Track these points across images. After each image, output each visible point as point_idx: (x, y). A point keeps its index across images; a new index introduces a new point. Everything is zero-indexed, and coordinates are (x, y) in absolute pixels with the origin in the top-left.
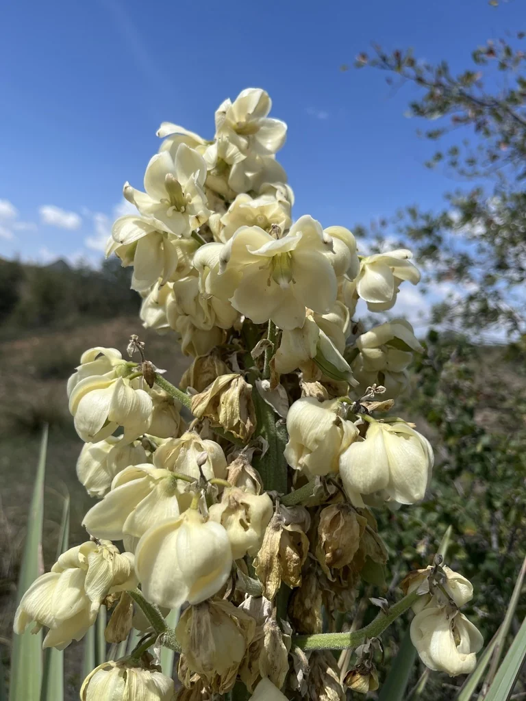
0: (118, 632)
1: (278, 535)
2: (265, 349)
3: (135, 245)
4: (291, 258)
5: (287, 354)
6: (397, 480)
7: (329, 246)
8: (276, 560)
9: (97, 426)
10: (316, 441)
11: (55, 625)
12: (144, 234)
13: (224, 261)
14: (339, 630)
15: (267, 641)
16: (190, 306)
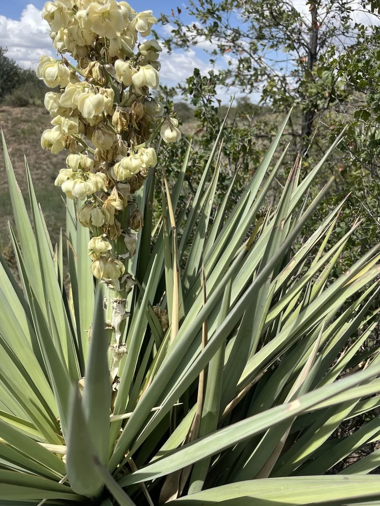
0: (73, 149)
1: (119, 113)
2: (105, 50)
3: (53, 13)
4: (109, 13)
5: (113, 49)
6: (148, 81)
7: (119, 7)
8: (119, 120)
9: (54, 77)
10: (124, 71)
11: (54, 142)
12: (56, 8)
13: (88, 15)
14: (142, 143)
15: (120, 145)
16: (75, 37)
